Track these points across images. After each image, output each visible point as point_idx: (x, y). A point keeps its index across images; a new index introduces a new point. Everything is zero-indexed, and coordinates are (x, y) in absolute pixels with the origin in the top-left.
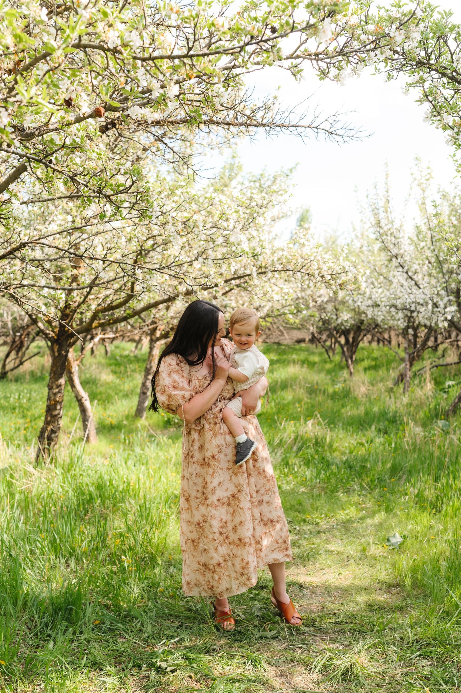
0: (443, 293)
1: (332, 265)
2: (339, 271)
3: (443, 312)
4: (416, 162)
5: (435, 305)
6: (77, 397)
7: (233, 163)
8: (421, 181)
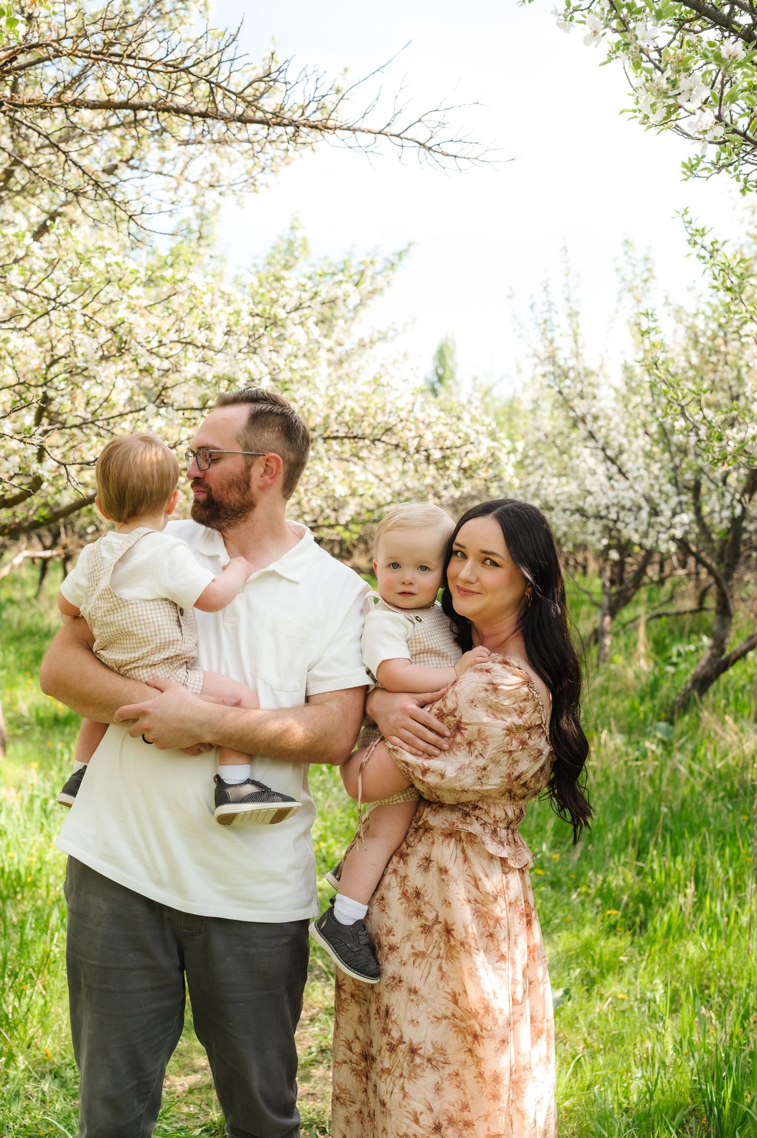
0: (668, 488)
1: (443, 429)
2: (459, 442)
3: (668, 525)
4: (626, 248)
5: (655, 512)
7: (292, 237)
8: (635, 283)
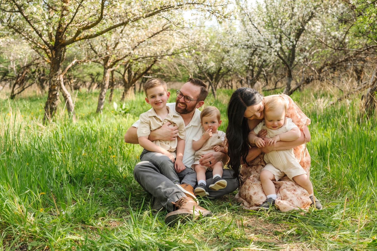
6: (63, 95)
